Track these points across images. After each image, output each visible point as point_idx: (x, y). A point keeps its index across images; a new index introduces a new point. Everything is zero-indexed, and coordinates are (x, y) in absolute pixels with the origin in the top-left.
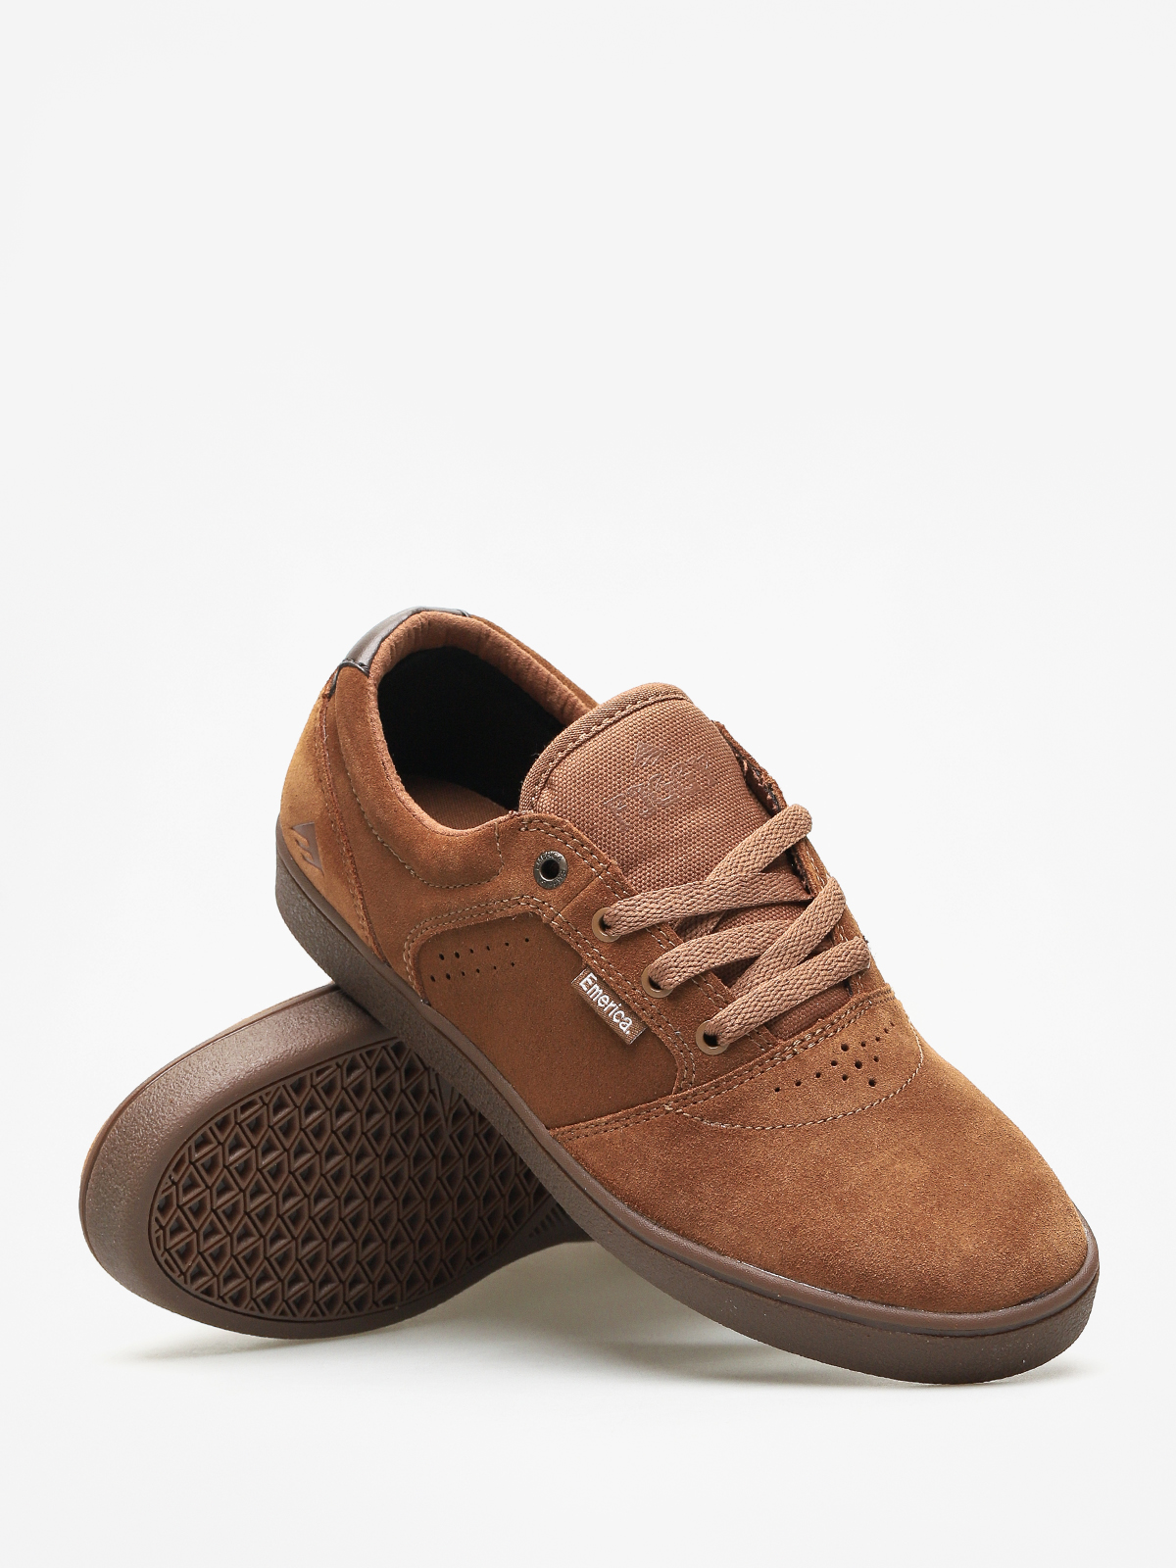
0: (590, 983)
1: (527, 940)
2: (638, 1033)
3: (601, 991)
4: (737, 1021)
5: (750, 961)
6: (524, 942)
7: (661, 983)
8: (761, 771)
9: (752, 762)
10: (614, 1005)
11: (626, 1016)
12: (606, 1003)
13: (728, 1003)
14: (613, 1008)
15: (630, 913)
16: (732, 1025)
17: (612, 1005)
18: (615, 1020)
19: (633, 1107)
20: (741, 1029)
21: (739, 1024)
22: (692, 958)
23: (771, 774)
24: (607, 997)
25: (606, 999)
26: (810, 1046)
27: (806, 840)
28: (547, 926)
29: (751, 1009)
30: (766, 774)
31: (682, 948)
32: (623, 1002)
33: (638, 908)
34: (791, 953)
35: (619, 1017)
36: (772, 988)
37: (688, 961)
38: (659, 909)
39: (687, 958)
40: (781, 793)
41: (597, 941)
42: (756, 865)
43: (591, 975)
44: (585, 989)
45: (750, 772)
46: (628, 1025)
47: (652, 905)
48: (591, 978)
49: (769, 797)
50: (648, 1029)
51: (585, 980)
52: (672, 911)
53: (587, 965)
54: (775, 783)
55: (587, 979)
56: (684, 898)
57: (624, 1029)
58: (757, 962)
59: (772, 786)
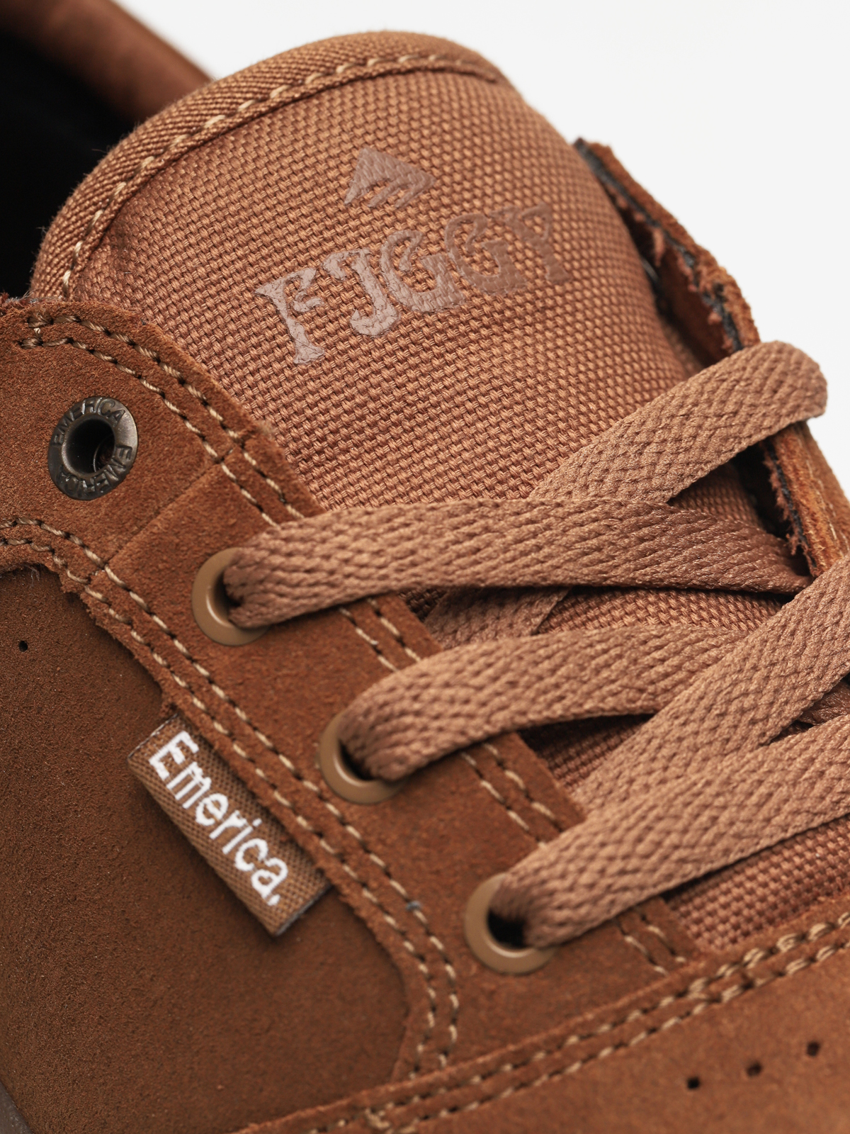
0: (179, 757)
1: (24, 646)
2: (301, 901)
3: (207, 782)
4: (585, 879)
5: (628, 721)
6: (16, 650)
7: (372, 763)
8: (699, 256)
9: (675, 232)
10: (243, 822)
11: (270, 855)
12: (219, 814)
13: (559, 828)
14: (237, 831)
15: (297, 561)
16: (571, 889)
17: (235, 821)
18: (241, 865)
19: (279, 1113)
20: (595, 901)
21: (591, 886)
22: (462, 693)
23: (723, 261)
24: (223, 799)
25: (217, 805)
26: (793, 968)
27: (801, 428)
28: (74, 599)
29: (624, 849)
30: (711, 262)
31: (436, 666)
32: (266, 813)
33: (319, 549)
34: (743, 711)
35: (251, 856)
36: (687, 797)
37: (452, 701)
38: (378, 553)
39: (449, 692)
40: (746, 308)
41: (201, 640)
42: (656, 482)
43: (184, 737)
44: (163, 773)
45: (669, 256)
46: (277, 880)
47: (360, 544)
48: (182, 745)
49: (714, 317)
50: (332, 891)
51: (162, 753)
52: (414, 564)
53: (173, 707)
54: (733, 284)
55: (172, 747)
56: (450, 536)
57: (265, 891)
58: (648, 726)
59: (725, 290)
